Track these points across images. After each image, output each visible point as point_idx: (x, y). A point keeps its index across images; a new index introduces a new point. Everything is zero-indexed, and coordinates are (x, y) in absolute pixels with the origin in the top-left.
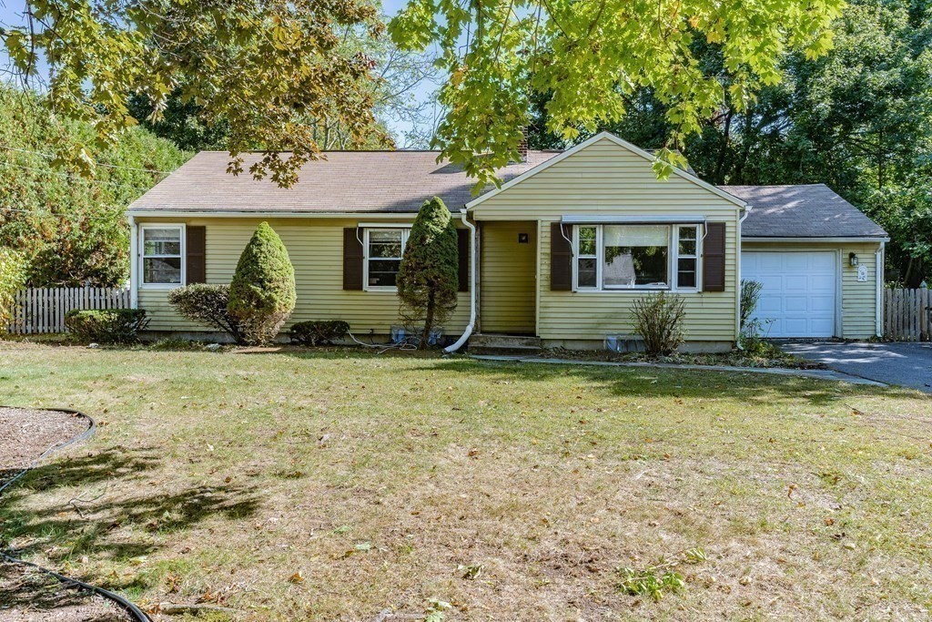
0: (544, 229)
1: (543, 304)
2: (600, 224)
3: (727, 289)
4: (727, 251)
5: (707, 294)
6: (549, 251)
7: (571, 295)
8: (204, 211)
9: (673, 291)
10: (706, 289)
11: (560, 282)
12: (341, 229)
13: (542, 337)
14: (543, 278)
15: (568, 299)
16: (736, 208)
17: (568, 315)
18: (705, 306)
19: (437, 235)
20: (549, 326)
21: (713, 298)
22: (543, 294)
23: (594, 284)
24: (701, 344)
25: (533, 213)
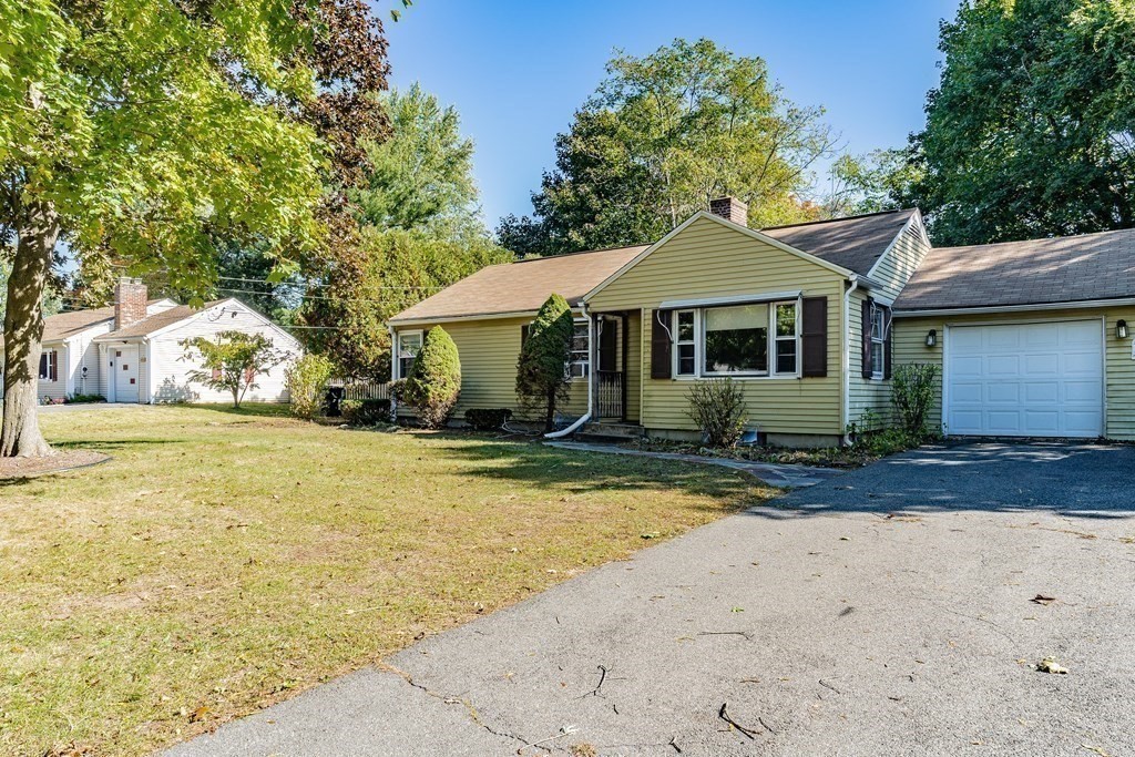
0: (647, 317)
1: (646, 393)
2: (696, 307)
3: (829, 374)
4: (829, 330)
5: (808, 380)
6: (650, 339)
7: (670, 382)
8: (432, 318)
9: (771, 377)
10: (806, 375)
11: (660, 371)
12: (520, 327)
13: (646, 426)
14: (646, 366)
15: (668, 388)
16: (839, 278)
17: (668, 404)
18: (803, 393)
19: (544, 328)
20: (652, 415)
21: (814, 384)
22: (646, 382)
23: (693, 372)
24: (803, 438)
25: (637, 301)
